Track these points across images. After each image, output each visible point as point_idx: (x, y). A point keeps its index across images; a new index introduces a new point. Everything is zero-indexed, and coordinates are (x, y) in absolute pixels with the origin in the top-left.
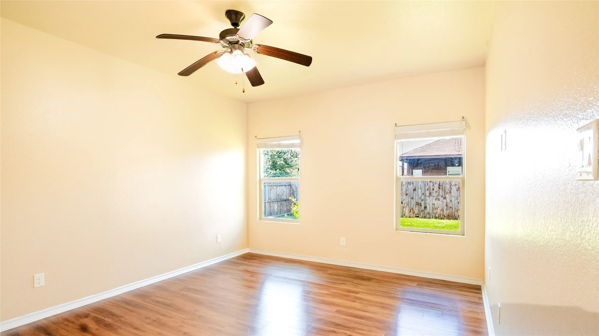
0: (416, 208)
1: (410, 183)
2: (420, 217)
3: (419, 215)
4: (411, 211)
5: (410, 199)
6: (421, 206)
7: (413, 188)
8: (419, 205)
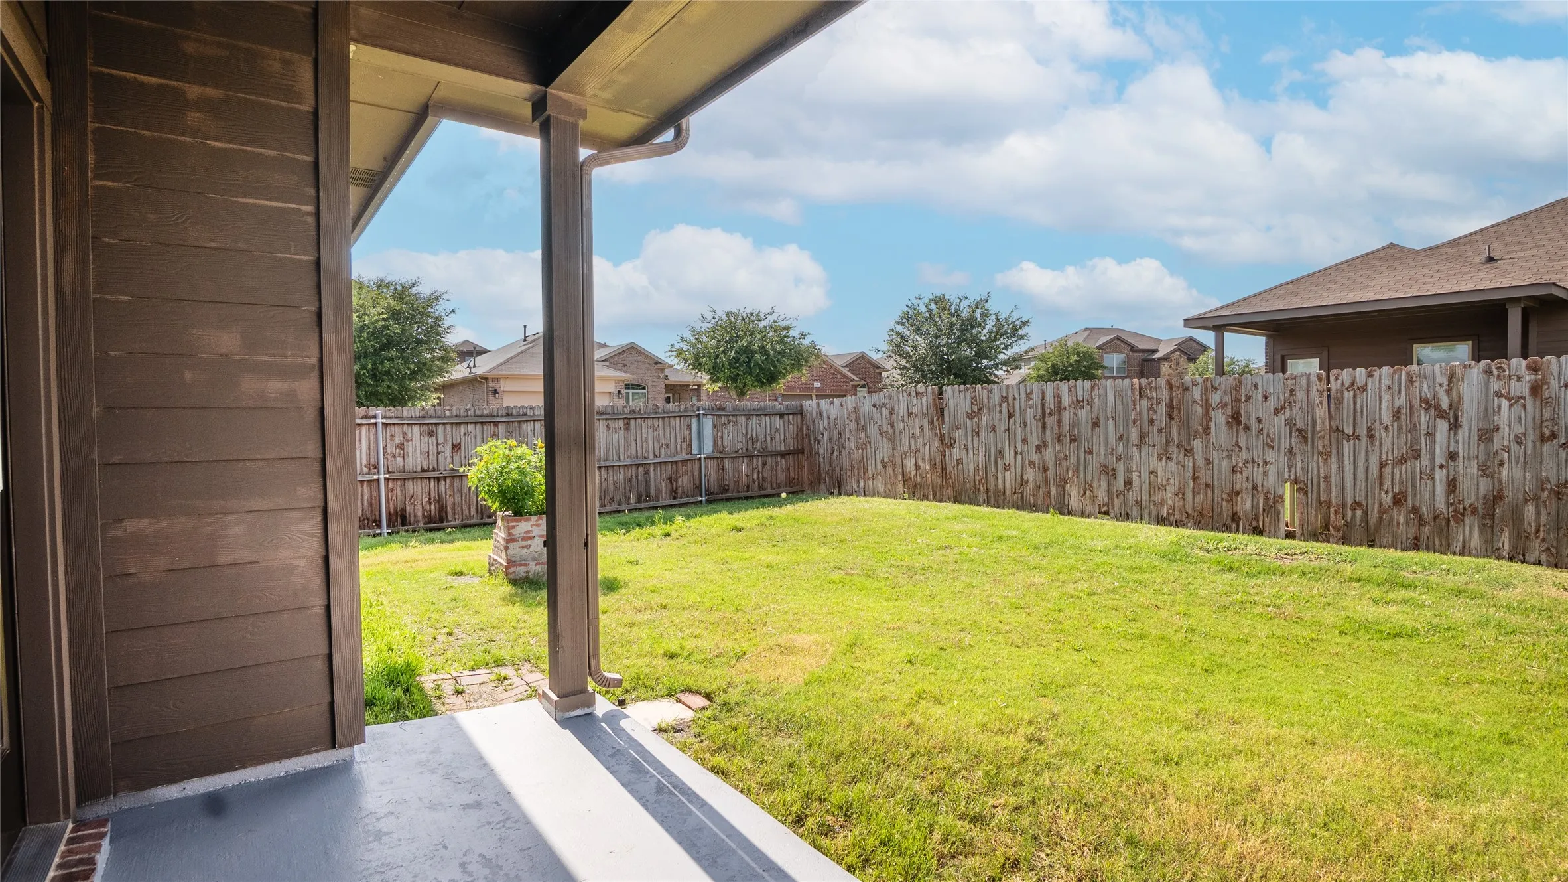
0: (1100, 485)
1: (1083, 401)
2: (1113, 515)
3: (1110, 507)
4: (1085, 493)
5: (1082, 456)
6: (1115, 478)
7: (1092, 419)
8: (1111, 473)
